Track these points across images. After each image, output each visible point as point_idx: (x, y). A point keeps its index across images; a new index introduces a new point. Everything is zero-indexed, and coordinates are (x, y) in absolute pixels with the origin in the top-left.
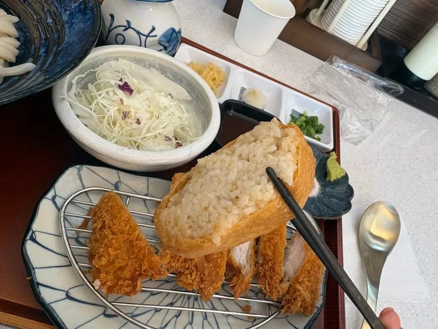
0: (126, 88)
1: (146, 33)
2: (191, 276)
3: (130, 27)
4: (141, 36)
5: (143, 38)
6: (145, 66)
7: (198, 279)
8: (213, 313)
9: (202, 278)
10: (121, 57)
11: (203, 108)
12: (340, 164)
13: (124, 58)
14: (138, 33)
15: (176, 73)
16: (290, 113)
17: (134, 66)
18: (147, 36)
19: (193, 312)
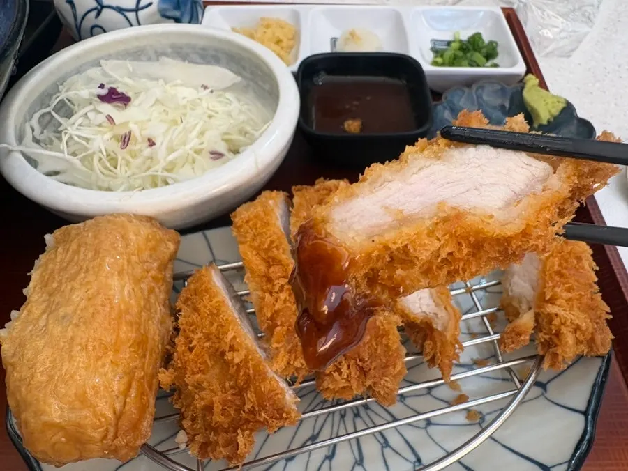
0: (114, 96)
1: (132, 5)
2: (340, 374)
3: (103, 7)
4: (127, 14)
5: (131, 16)
6: (149, 59)
7: (355, 373)
8: (395, 427)
9: (361, 369)
10: (102, 58)
11: (267, 87)
12: (547, 89)
13: (108, 57)
14: (120, 10)
15: (204, 49)
16: (429, 46)
17: (130, 65)
18: (137, 10)
19: (357, 439)
